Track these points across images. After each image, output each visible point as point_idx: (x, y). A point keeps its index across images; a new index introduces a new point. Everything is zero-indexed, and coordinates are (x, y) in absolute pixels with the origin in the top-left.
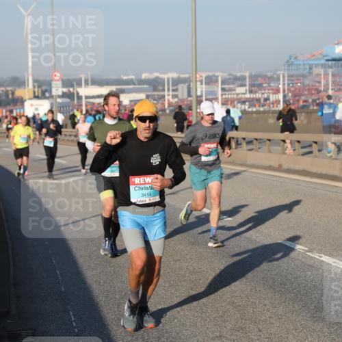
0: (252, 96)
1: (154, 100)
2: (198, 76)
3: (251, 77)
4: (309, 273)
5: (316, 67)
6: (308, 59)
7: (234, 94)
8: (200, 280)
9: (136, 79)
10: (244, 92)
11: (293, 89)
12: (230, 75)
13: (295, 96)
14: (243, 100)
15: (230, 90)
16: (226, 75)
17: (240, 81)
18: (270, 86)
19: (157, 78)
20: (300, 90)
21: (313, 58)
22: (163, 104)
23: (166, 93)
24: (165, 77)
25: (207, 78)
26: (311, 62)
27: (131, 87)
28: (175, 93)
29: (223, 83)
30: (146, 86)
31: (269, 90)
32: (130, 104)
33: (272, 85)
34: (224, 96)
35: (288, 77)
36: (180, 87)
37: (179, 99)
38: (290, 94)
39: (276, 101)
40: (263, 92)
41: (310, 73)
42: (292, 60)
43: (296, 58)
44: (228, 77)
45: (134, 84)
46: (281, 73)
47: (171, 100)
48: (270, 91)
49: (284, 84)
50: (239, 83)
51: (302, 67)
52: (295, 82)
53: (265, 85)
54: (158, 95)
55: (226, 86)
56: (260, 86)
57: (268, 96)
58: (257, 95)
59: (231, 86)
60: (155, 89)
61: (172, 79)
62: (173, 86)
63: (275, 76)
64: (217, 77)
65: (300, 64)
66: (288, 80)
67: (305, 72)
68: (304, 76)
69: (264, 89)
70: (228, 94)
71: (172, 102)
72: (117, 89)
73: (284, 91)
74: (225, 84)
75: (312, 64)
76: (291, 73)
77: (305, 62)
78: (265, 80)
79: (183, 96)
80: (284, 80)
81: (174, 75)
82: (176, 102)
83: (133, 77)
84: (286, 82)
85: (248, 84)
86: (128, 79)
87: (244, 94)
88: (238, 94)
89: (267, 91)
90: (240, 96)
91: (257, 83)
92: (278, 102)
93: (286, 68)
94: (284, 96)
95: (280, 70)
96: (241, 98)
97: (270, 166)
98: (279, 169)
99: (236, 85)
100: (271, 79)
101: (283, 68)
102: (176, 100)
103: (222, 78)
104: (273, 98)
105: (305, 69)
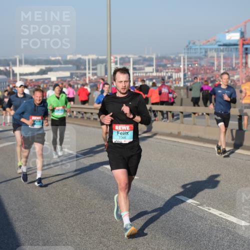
0: (159, 74)
1: (77, 77)
2: (112, 58)
3: (157, 58)
4: (199, 223)
5: (210, 50)
6: (204, 44)
7: (143, 73)
8: (110, 229)
9: (62, 60)
10: (152, 71)
11: (191, 69)
12: (140, 57)
13: (193, 74)
14: (150, 78)
15: (140, 69)
16: (136, 57)
17: (148, 62)
18: (173, 66)
19: (80, 59)
20: (197, 69)
21: (208, 43)
22: (85, 80)
23: (87, 71)
24: (86, 58)
25: (121, 59)
26: (206, 47)
27: (58, 66)
28: (95, 72)
29: (134, 63)
30: (70, 66)
31: (172, 69)
32: (57, 81)
33: (174, 65)
34: (135, 75)
35: (188, 58)
36: (99, 66)
37: (98, 77)
38: (189, 73)
39: (178, 78)
40: (167, 71)
41: (206, 56)
42: (191, 45)
43: (194, 43)
44: (139, 58)
45: (61, 64)
46: (182, 55)
47: (91, 77)
48: (173, 71)
49: (184, 65)
50: (147, 63)
51: (199, 51)
52: (194, 63)
53: (168, 65)
54: (80, 73)
55: (137, 66)
56: (165, 66)
57: (172, 75)
58: (162, 73)
59: (141, 66)
60: (78, 68)
61: (93, 60)
62: (93, 65)
63: (177, 58)
64: (129, 58)
65: (197, 49)
66: (188, 61)
67: (202, 55)
68: (201, 58)
69: (168, 68)
70: (139, 73)
71: (92, 79)
72: (46, 68)
73: (184, 70)
74: (135, 65)
75: (207, 49)
76: (190, 55)
77: (201, 47)
78: (169, 61)
79: (101, 73)
80: (184, 62)
81: (94, 57)
82: (95, 79)
83: (60, 58)
84: (186, 63)
85: (154, 64)
86: (56, 60)
87: (152, 72)
88: (147, 73)
89: (170, 70)
90: (148, 74)
91: (162, 63)
92: (179, 79)
93: (186, 51)
94: (185, 75)
95: (181, 53)
96: (149, 76)
97: (171, 133)
98: (178, 135)
99: (145, 65)
100: (173, 60)
101: (184, 51)
102: (95, 77)
103: (133, 60)
104: (175, 76)
105: (201, 53)
